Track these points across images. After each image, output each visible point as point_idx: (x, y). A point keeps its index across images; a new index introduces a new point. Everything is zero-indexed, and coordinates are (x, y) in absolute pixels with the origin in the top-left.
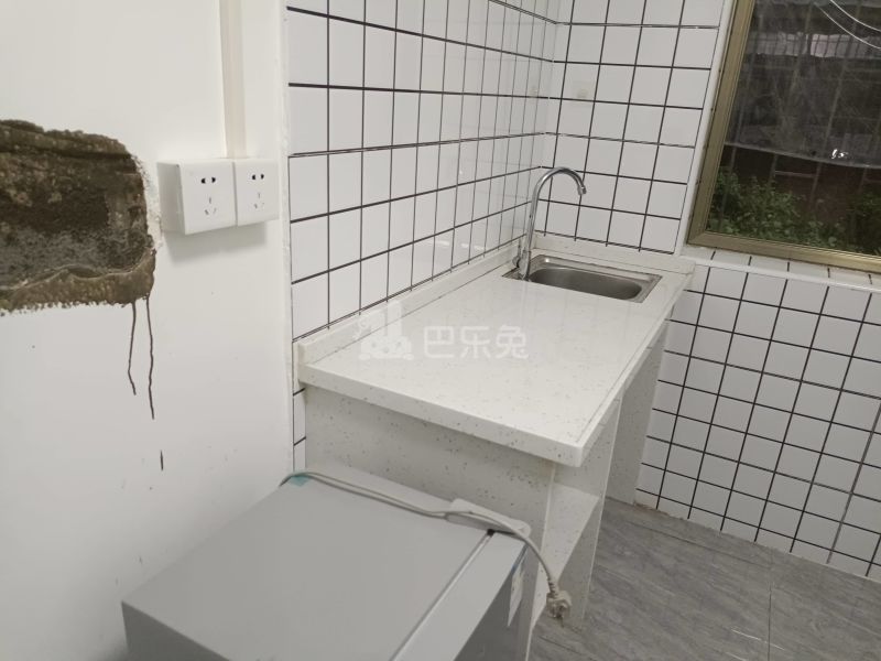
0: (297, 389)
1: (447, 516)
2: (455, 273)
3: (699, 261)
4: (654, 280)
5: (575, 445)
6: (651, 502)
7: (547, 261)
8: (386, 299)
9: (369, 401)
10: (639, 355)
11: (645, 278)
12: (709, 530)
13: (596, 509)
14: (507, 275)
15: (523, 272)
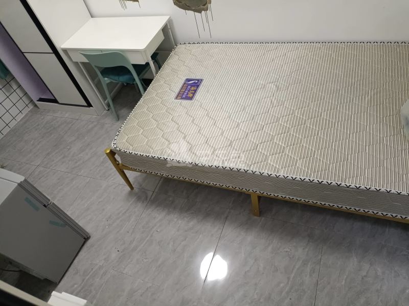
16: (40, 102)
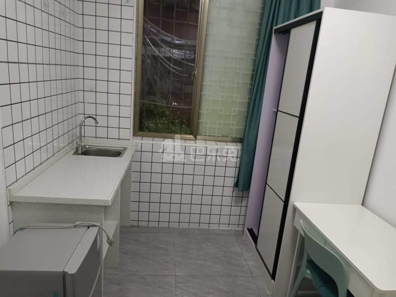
0: (9, 204)
1: (75, 226)
2: (55, 156)
3: (138, 141)
4: (125, 149)
5: (108, 199)
6: (135, 223)
7: (87, 147)
8: (34, 169)
9: (39, 202)
10: (123, 174)
11: (122, 149)
12: (155, 227)
13: (117, 225)
14: (73, 154)
15: (80, 152)
16: (248, 232)
